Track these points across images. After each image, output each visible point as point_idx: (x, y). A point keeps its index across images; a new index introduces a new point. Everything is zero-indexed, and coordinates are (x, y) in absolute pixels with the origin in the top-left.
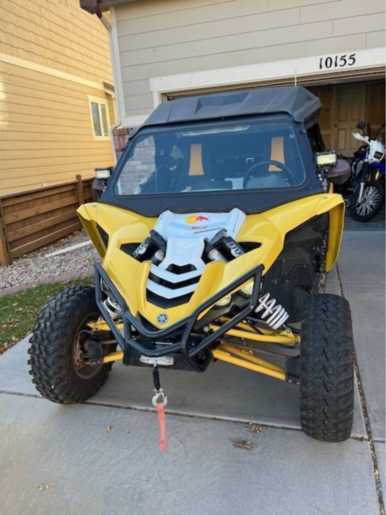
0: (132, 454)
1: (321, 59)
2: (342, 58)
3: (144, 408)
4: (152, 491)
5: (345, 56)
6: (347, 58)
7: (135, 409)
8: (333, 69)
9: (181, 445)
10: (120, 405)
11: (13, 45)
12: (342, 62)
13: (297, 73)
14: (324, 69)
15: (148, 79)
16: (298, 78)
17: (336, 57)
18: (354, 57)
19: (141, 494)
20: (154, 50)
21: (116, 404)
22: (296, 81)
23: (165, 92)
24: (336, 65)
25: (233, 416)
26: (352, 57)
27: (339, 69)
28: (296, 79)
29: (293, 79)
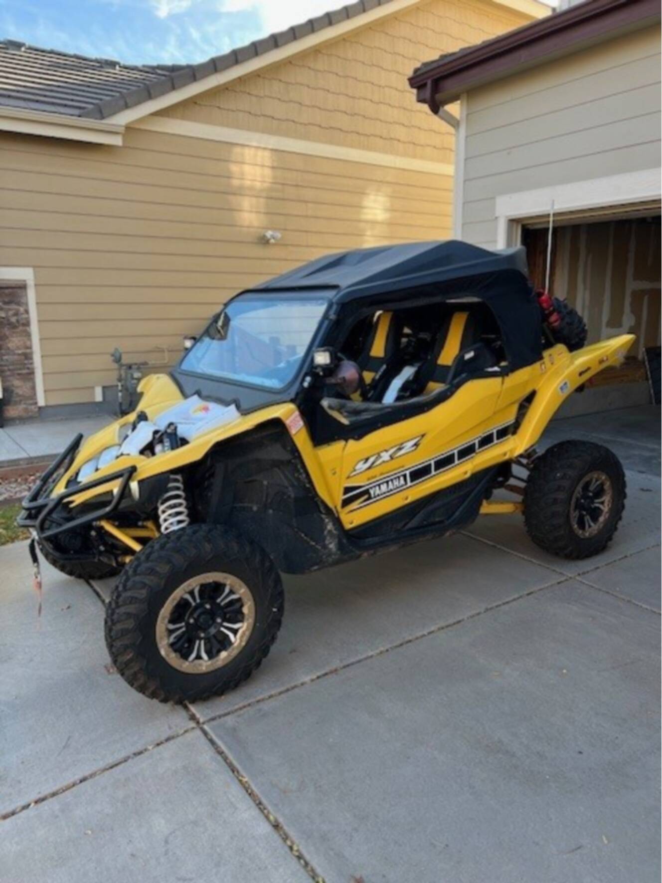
11: (416, 142)
13: (556, 207)
15: (493, 198)
16: (554, 215)
20: (509, 153)
22: (551, 219)
23: (514, 217)
28: (551, 216)
29: (548, 215)
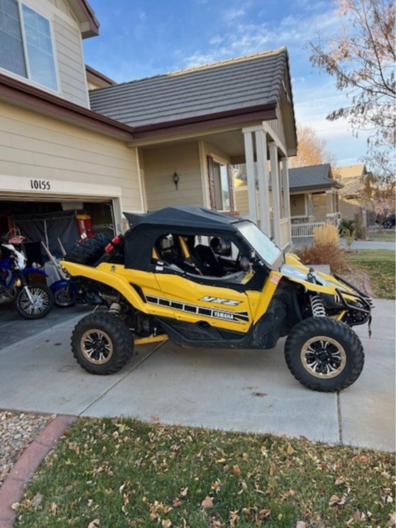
1: (32, 181)
5: (44, 182)
6: (45, 183)
24: (40, 188)
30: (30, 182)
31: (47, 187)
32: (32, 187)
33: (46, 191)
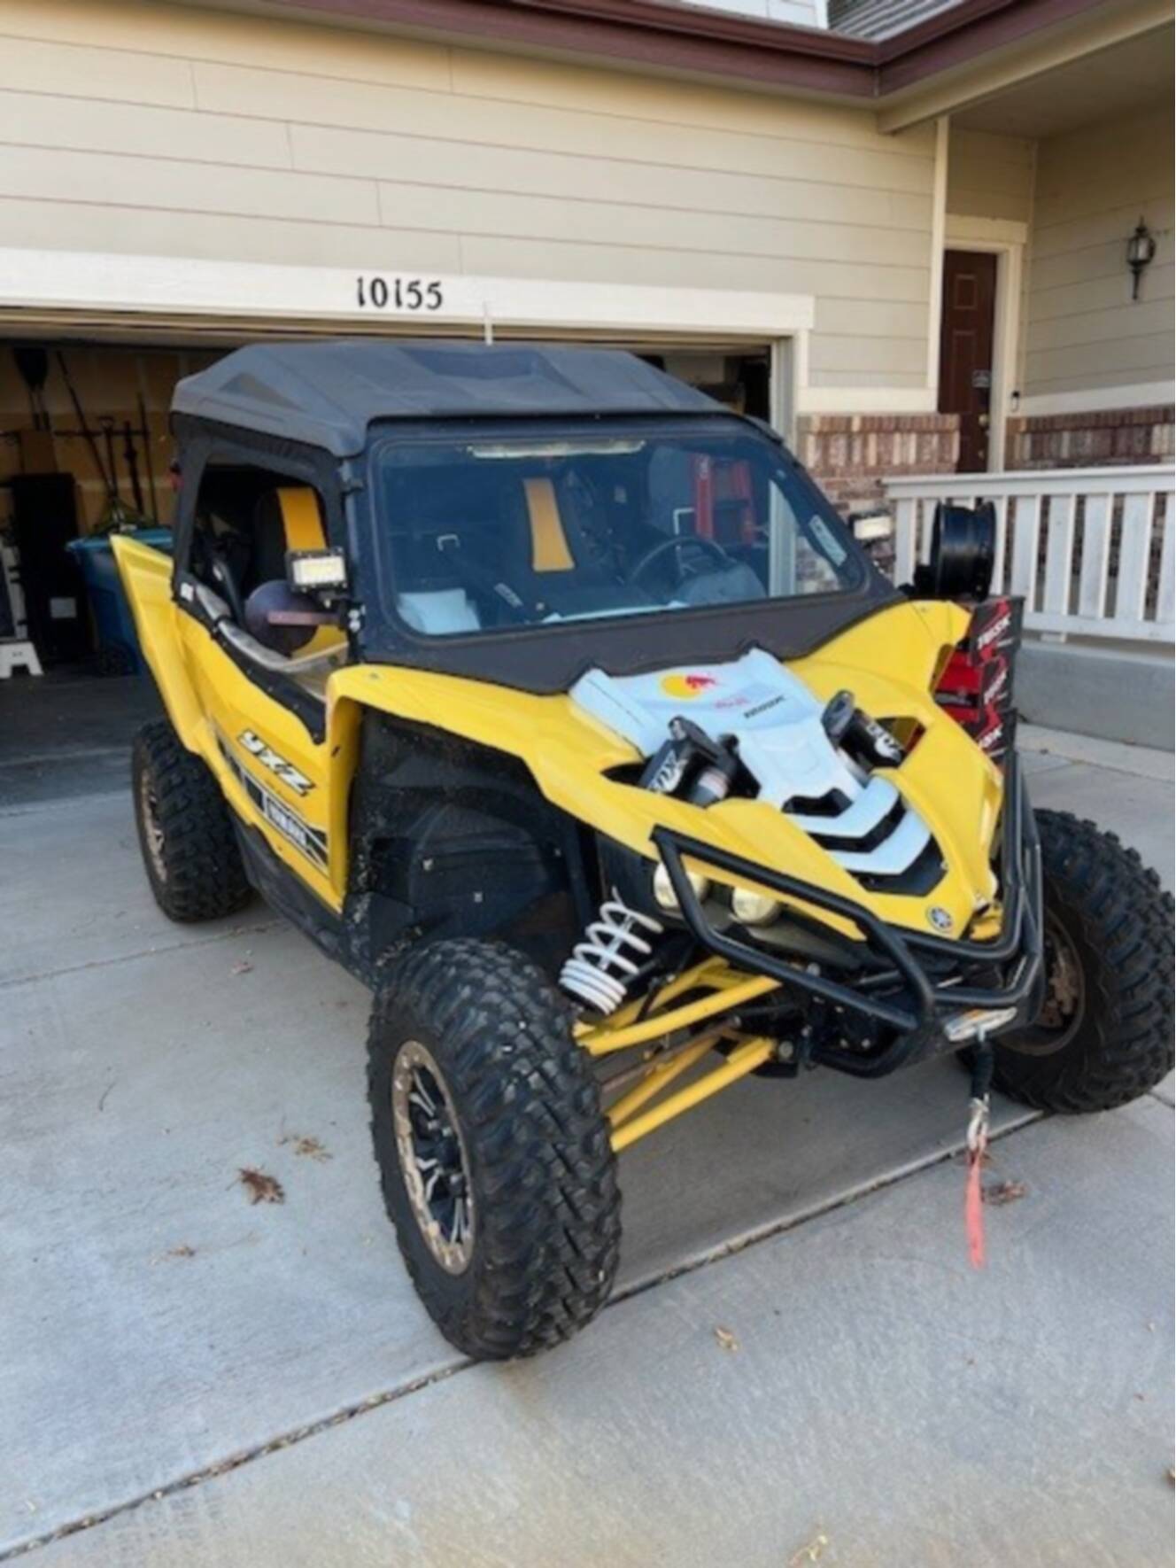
0: (859, 1345)
1: (360, 281)
2: (412, 288)
3: (719, 1248)
4: (1009, 1372)
5: (417, 283)
6: (423, 288)
7: (701, 1264)
8: (390, 311)
9: (915, 1262)
10: (652, 1276)
12: (413, 299)
14: (370, 311)
17: (398, 282)
18: (439, 289)
19: (1000, 1391)
21: (636, 1283)
24: (399, 302)
25: (908, 1160)
26: (433, 287)
27: (404, 313)
30: (356, 286)
31: (430, 299)
32: (362, 302)
33: (424, 314)
